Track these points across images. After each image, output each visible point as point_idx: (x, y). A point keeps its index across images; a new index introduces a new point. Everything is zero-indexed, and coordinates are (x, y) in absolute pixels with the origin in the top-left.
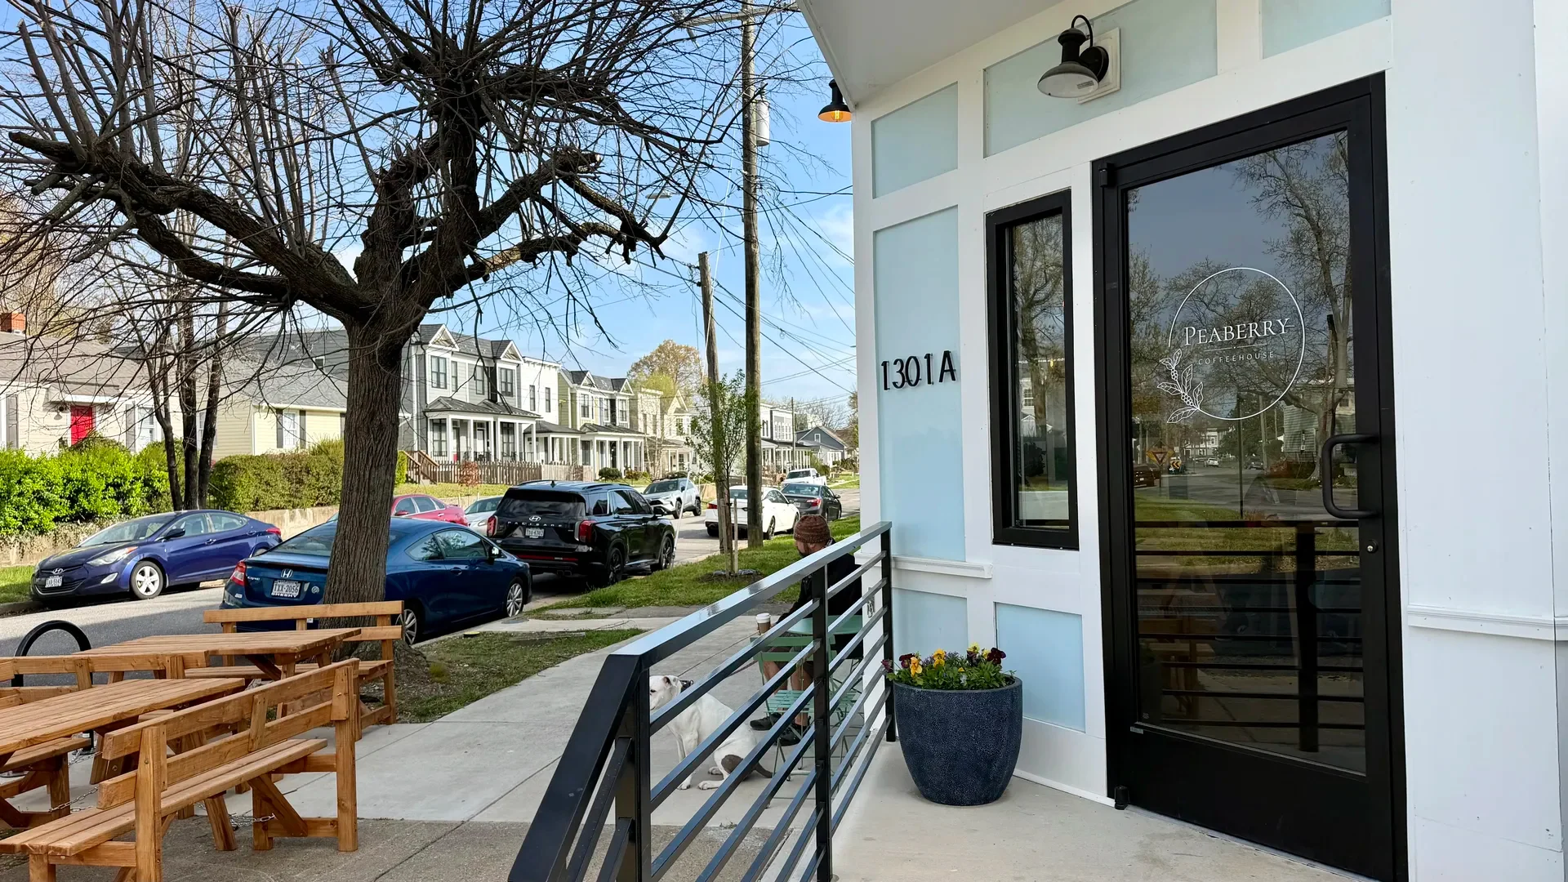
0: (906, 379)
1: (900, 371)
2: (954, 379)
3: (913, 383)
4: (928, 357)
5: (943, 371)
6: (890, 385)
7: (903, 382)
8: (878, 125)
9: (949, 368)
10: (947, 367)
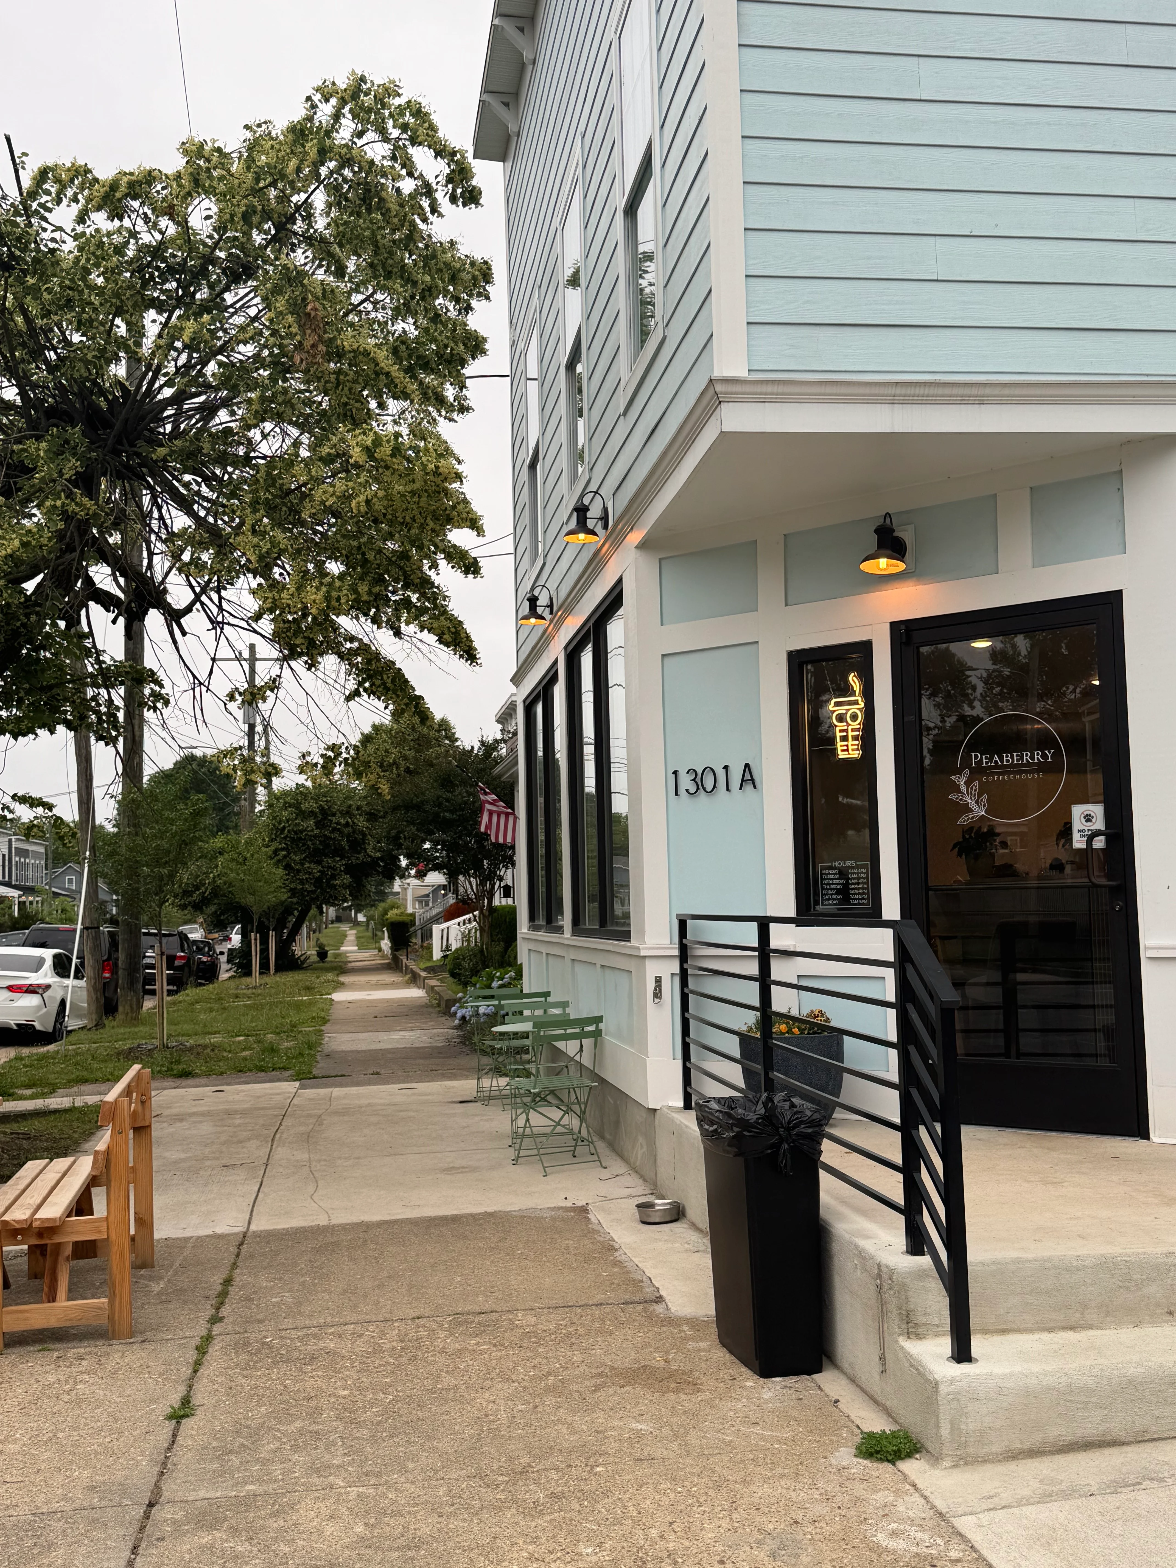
0: (699, 785)
1: (694, 780)
2: (755, 787)
3: (709, 789)
4: (726, 768)
5: (743, 780)
6: (682, 791)
7: (698, 788)
8: (663, 562)
9: (749, 778)
10: (748, 777)
